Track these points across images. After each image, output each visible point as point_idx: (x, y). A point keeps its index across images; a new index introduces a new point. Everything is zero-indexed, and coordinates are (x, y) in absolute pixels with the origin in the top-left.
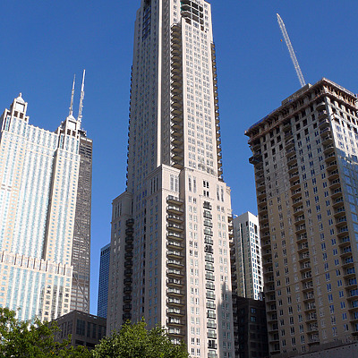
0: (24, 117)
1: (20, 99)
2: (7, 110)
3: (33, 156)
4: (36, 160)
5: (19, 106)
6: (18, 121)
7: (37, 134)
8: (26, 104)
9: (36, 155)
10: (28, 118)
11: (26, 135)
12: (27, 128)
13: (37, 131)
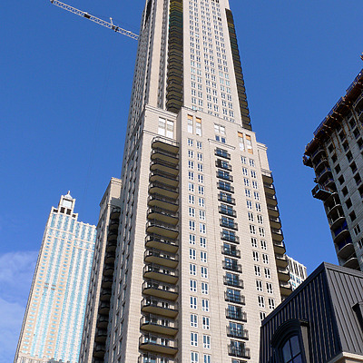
0: (72, 213)
1: (68, 196)
2: (53, 208)
3: (83, 253)
5: (67, 202)
7: (87, 231)
8: (74, 200)
9: (86, 252)
10: (77, 215)
11: (74, 231)
12: (75, 225)
13: (87, 228)
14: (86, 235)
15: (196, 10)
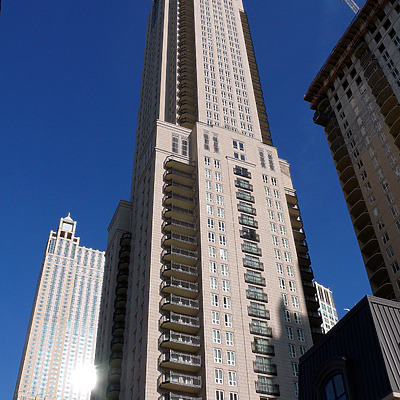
0: (73, 237)
1: (69, 219)
2: (52, 232)
3: (86, 281)
4: (89, 285)
5: (67, 225)
6: (65, 243)
7: (90, 257)
8: (75, 223)
9: (90, 280)
10: (78, 239)
11: (76, 257)
12: (77, 250)
13: (90, 253)
14: (89, 261)
15: (208, 14)
